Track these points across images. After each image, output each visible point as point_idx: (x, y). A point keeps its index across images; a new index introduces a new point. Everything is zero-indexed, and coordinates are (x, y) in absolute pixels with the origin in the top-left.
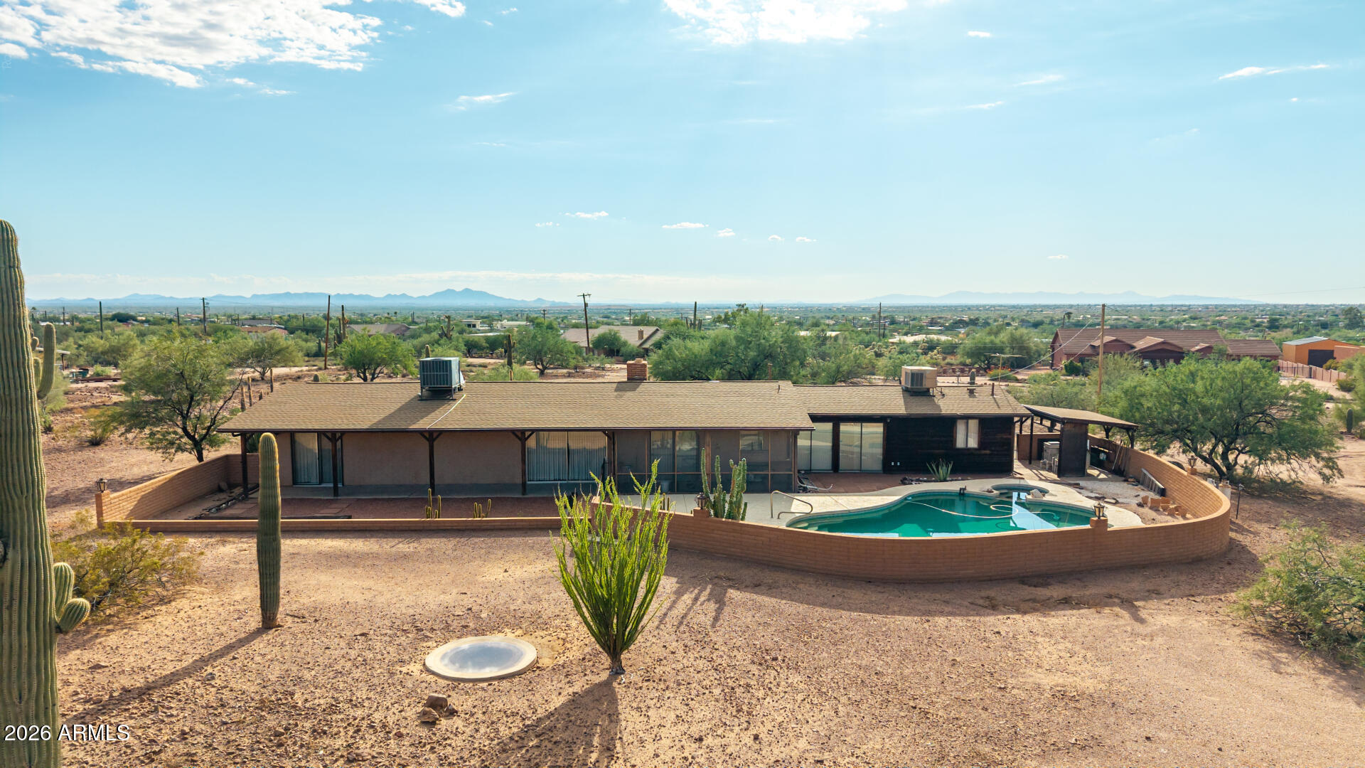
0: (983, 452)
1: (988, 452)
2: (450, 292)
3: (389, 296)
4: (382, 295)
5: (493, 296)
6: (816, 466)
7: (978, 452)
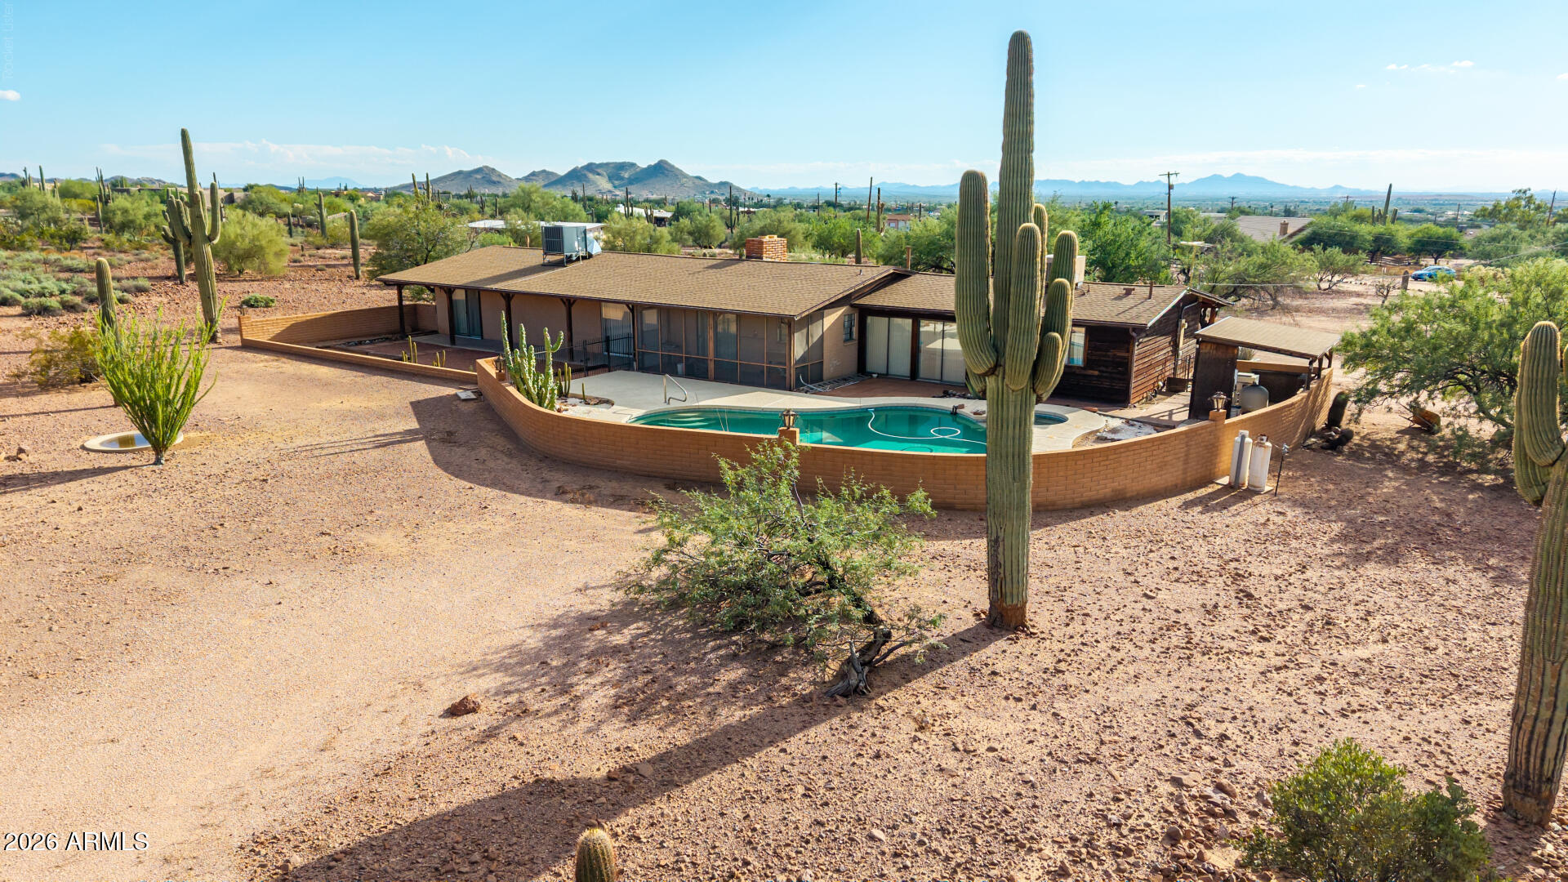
0: (1090, 372)
1: (1096, 373)
2: (1216, 179)
3: (1141, 183)
4: (1132, 182)
5: (1272, 184)
6: (894, 370)
7: (1083, 372)
